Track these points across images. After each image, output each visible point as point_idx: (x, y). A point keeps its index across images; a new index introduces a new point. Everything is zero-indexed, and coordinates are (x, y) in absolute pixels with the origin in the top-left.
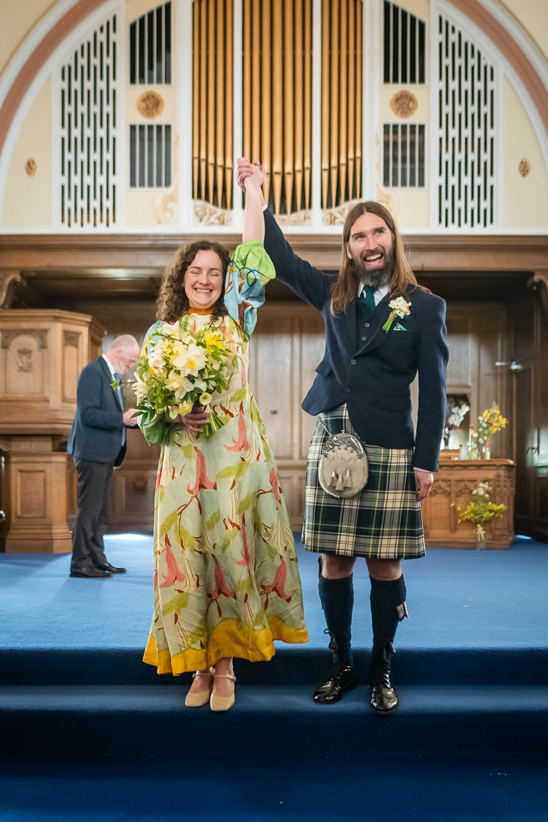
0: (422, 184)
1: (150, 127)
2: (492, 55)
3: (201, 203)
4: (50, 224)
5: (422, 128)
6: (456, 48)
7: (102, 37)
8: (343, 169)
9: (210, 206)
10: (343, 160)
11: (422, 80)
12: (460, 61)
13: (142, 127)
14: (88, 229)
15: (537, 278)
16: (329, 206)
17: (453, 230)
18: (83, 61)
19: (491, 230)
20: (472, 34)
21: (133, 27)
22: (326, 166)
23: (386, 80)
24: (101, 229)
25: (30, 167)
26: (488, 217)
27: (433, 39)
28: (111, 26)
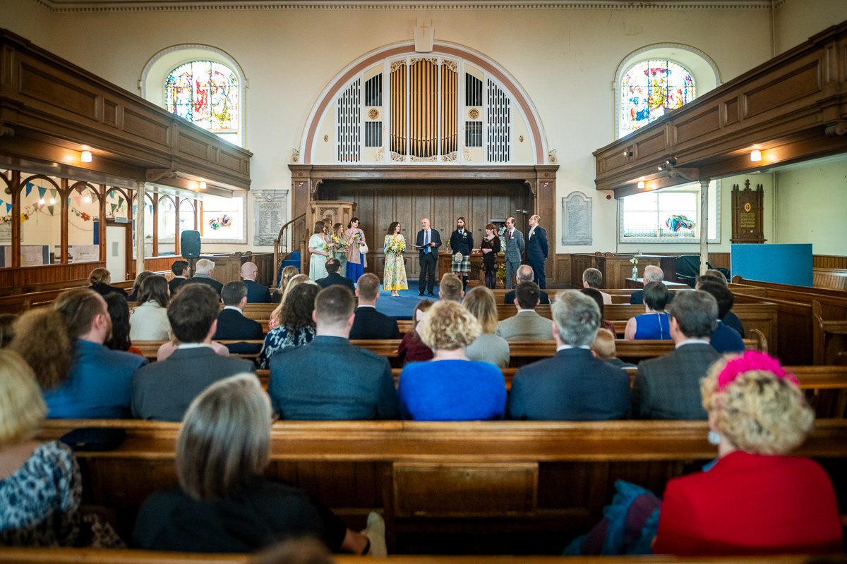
0: (481, 145)
1: (374, 123)
2: (509, 95)
3: (393, 152)
4: (333, 161)
5: (481, 123)
6: (495, 92)
7: (354, 87)
8: (450, 139)
9: (397, 154)
10: (450, 136)
11: (481, 105)
12: (496, 97)
13: (370, 123)
14: (349, 163)
15: (526, 182)
16: (444, 154)
17: (493, 163)
18: (347, 97)
19: (508, 163)
20: (501, 86)
21: (367, 83)
22: (443, 138)
23: (467, 105)
24: (354, 163)
25: (326, 138)
26: (507, 158)
27: (485, 88)
28: (358, 83)
